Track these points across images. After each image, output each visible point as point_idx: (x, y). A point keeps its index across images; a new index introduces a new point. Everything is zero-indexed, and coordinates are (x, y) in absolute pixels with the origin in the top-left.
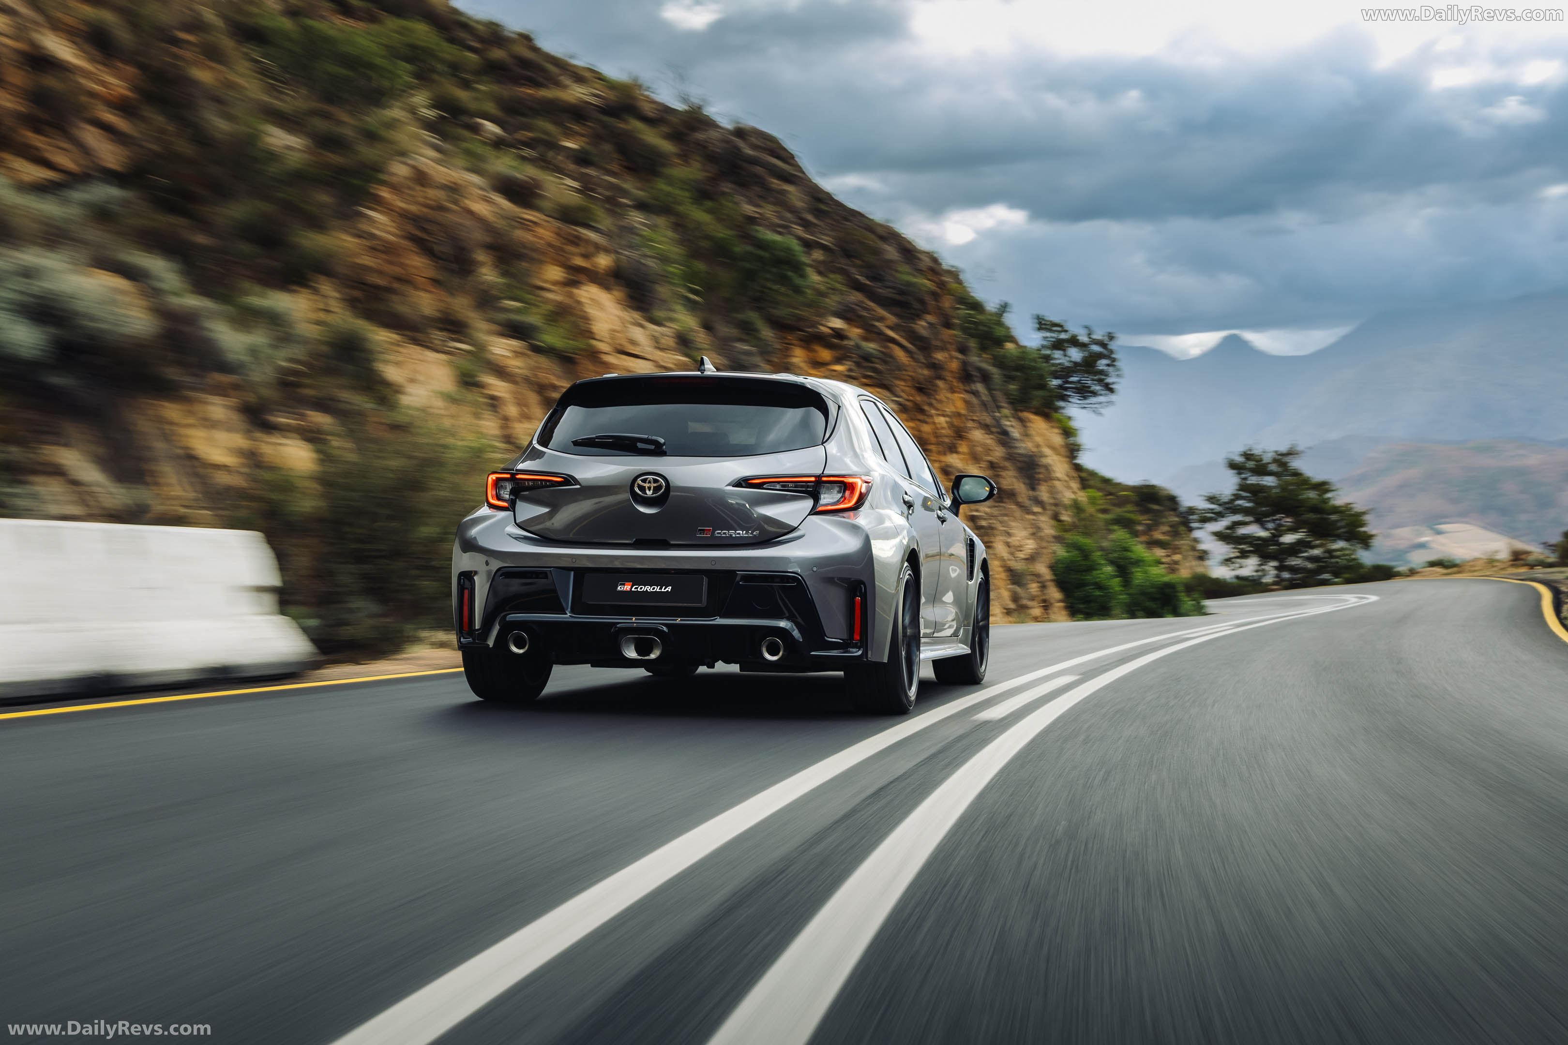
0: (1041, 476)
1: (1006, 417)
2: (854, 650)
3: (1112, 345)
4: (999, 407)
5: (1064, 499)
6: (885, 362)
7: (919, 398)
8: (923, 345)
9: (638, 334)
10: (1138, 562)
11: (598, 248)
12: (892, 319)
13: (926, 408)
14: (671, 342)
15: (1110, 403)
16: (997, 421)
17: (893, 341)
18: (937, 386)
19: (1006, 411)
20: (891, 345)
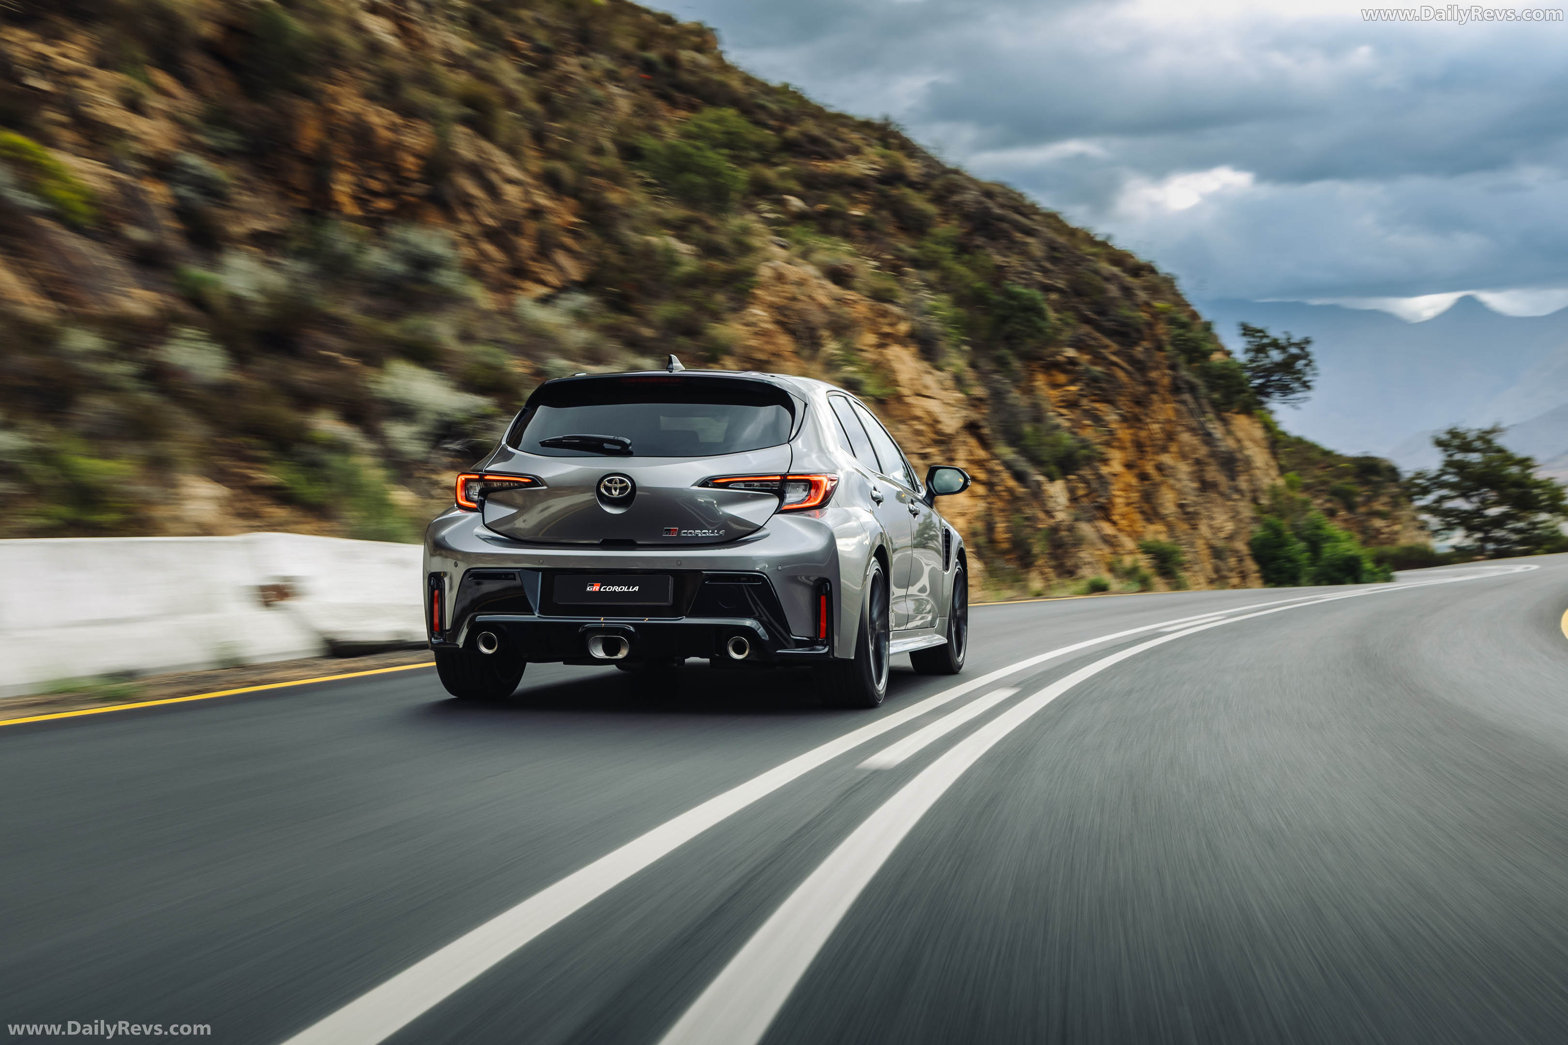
0: (1239, 469)
1: (1210, 420)
2: (821, 647)
3: (1310, 349)
4: (1204, 413)
5: (1263, 486)
6: (1109, 382)
7: (1137, 410)
8: (1140, 367)
9: (929, 380)
10: (1329, 538)
11: (900, 318)
12: (1115, 347)
13: (1143, 417)
14: (949, 383)
15: (1306, 399)
16: (1202, 424)
17: (1115, 364)
18: (1151, 399)
19: (1211, 416)
20: (1114, 368)
